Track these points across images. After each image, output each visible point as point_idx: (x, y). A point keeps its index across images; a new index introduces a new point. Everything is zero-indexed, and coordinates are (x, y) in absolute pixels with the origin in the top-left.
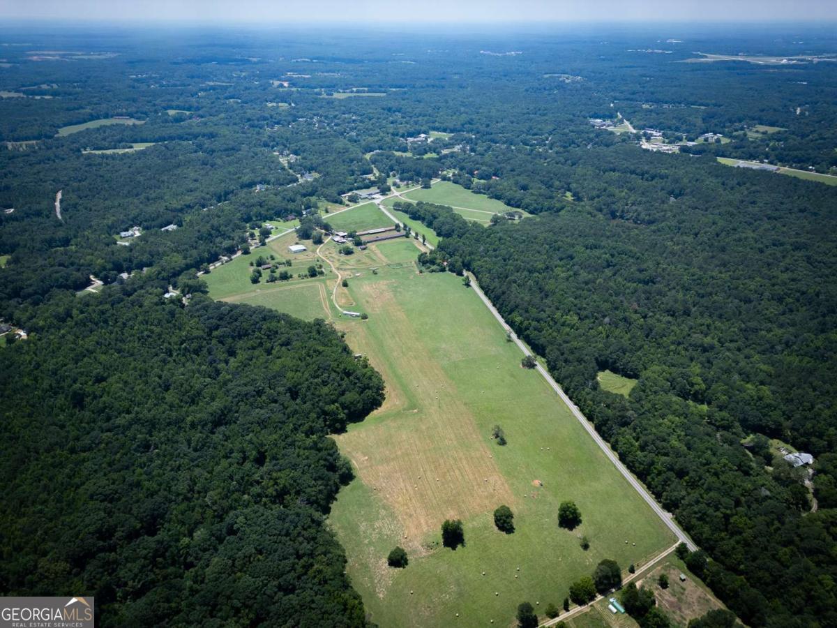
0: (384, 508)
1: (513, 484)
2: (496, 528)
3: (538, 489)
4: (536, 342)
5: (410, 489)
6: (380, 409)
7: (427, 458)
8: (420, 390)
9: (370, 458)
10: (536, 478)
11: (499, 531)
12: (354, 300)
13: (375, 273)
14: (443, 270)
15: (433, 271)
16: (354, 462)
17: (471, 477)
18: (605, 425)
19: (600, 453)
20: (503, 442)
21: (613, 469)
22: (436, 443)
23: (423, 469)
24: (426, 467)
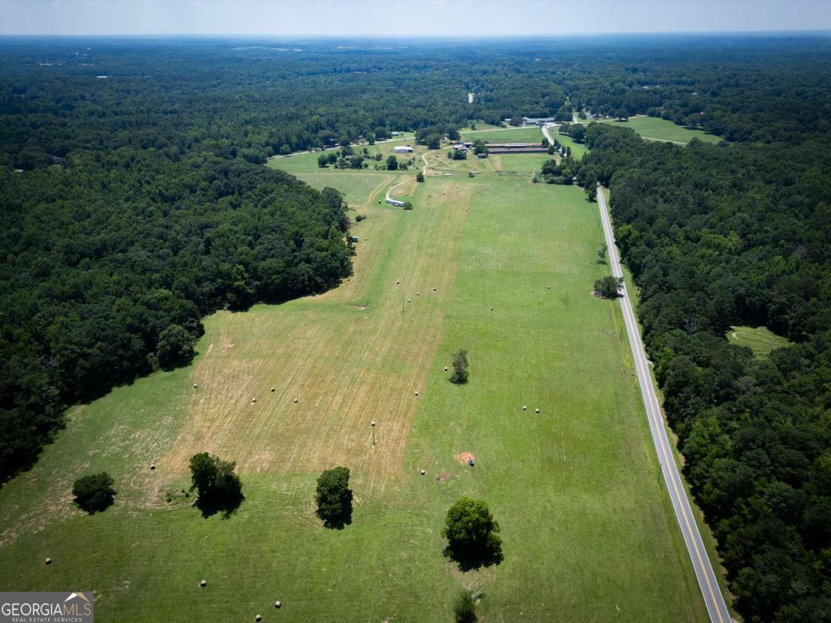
0: (176, 416)
1: (417, 445)
3: (460, 468)
5: (244, 401)
7: (314, 367)
8: (395, 288)
9: (235, 348)
10: (471, 449)
12: (415, 193)
13: (471, 176)
14: (569, 182)
15: (552, 182)
16: (211, 346)
17: (354, 411)
19: (645, 447)
20: (460, 379)
22: (348, 352)
23: (292, 380)
24: (300, 379)
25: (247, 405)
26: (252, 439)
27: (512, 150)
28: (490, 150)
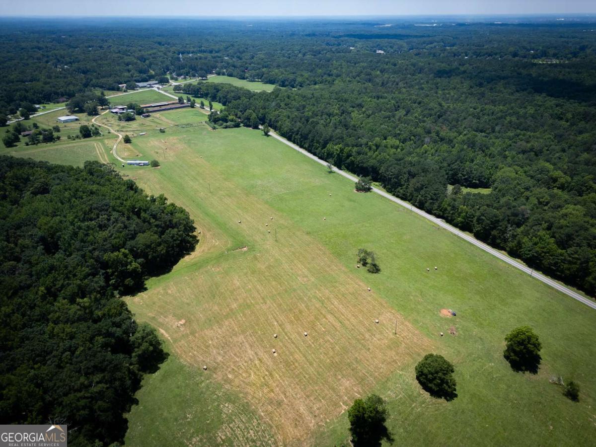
0: (229, 400)
1: (416, 321)
2: (427, 395)
3: (453, 321)
4: (365, 165)
5: (265, 357)
6: (193, 254)
7: (279, 305)
8: (243, 226)
9: (189, 322)
11: (434, 400)
12: (140, 152)
13: (162, 131)
14: (237, 126)
15: (226, 127)
16: (162, 331)
17: (353, 319)
18: (494, 228)
19: (501, 264)
20: (375, 269)
21: (529, 278)
22: (286, 283)
23: (277, 322)
24: (282, 318)
25: (273, 358)
26: (318, 378)
27: (163, 108)
28: (150, 109)
